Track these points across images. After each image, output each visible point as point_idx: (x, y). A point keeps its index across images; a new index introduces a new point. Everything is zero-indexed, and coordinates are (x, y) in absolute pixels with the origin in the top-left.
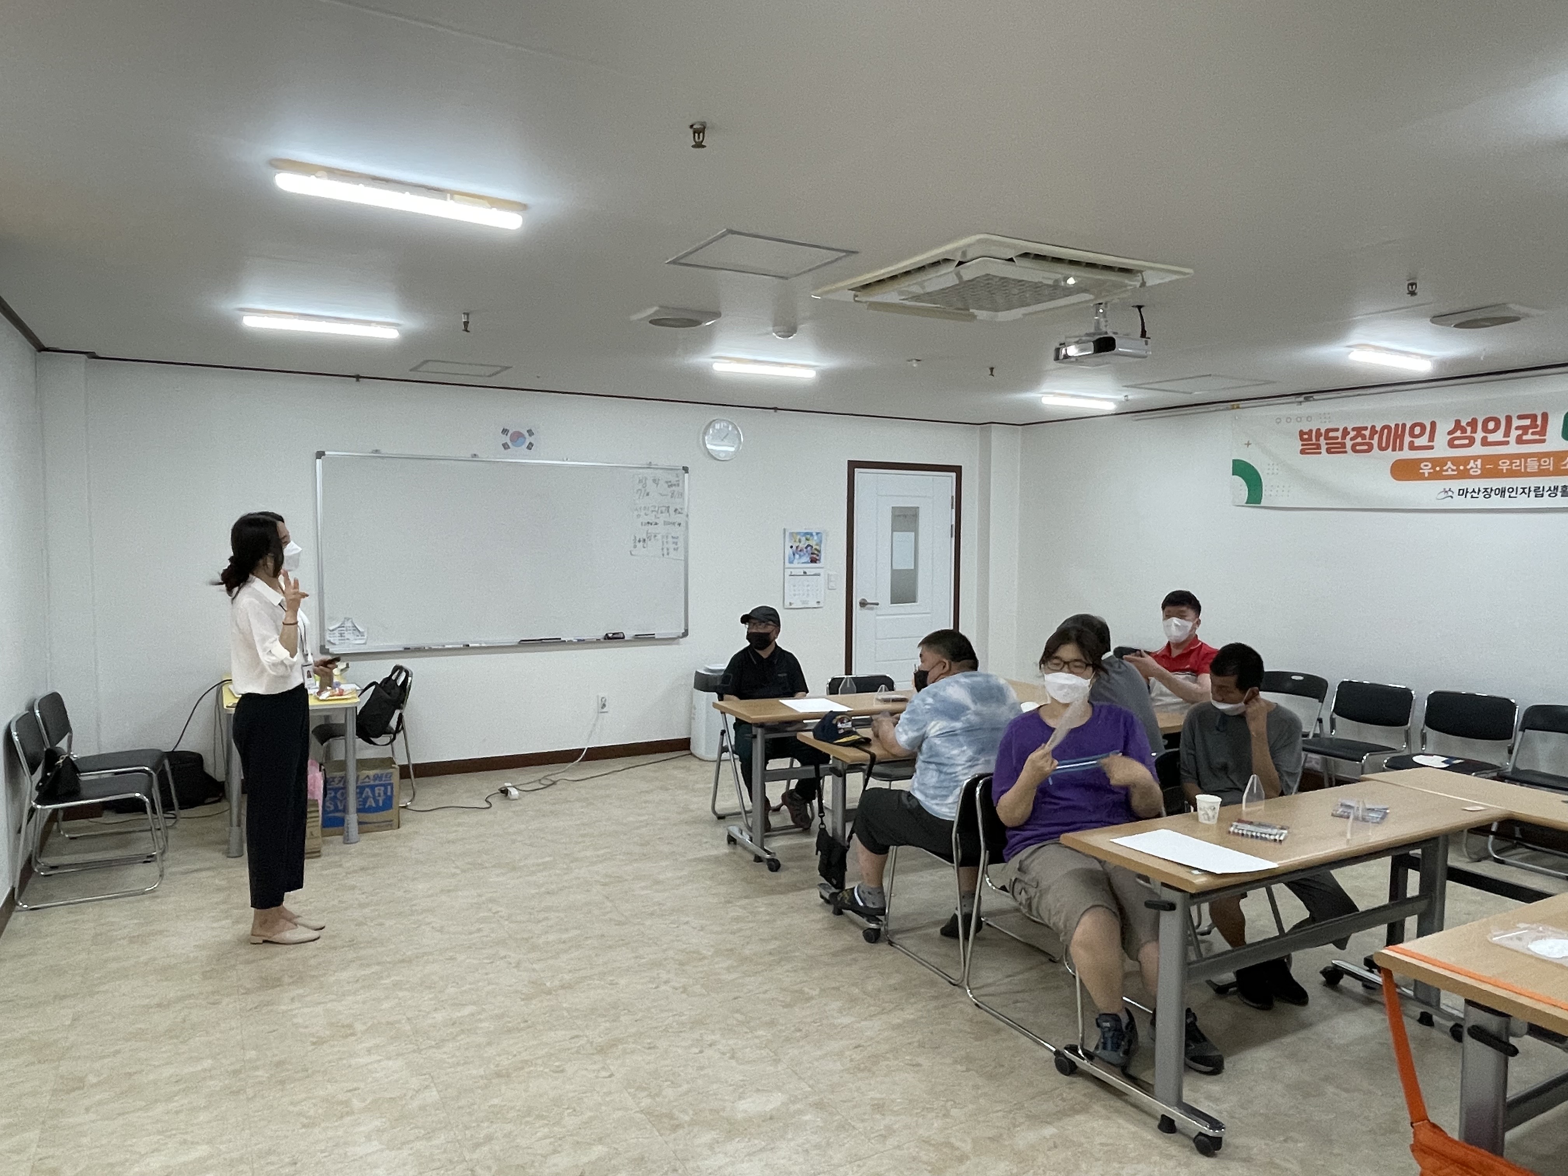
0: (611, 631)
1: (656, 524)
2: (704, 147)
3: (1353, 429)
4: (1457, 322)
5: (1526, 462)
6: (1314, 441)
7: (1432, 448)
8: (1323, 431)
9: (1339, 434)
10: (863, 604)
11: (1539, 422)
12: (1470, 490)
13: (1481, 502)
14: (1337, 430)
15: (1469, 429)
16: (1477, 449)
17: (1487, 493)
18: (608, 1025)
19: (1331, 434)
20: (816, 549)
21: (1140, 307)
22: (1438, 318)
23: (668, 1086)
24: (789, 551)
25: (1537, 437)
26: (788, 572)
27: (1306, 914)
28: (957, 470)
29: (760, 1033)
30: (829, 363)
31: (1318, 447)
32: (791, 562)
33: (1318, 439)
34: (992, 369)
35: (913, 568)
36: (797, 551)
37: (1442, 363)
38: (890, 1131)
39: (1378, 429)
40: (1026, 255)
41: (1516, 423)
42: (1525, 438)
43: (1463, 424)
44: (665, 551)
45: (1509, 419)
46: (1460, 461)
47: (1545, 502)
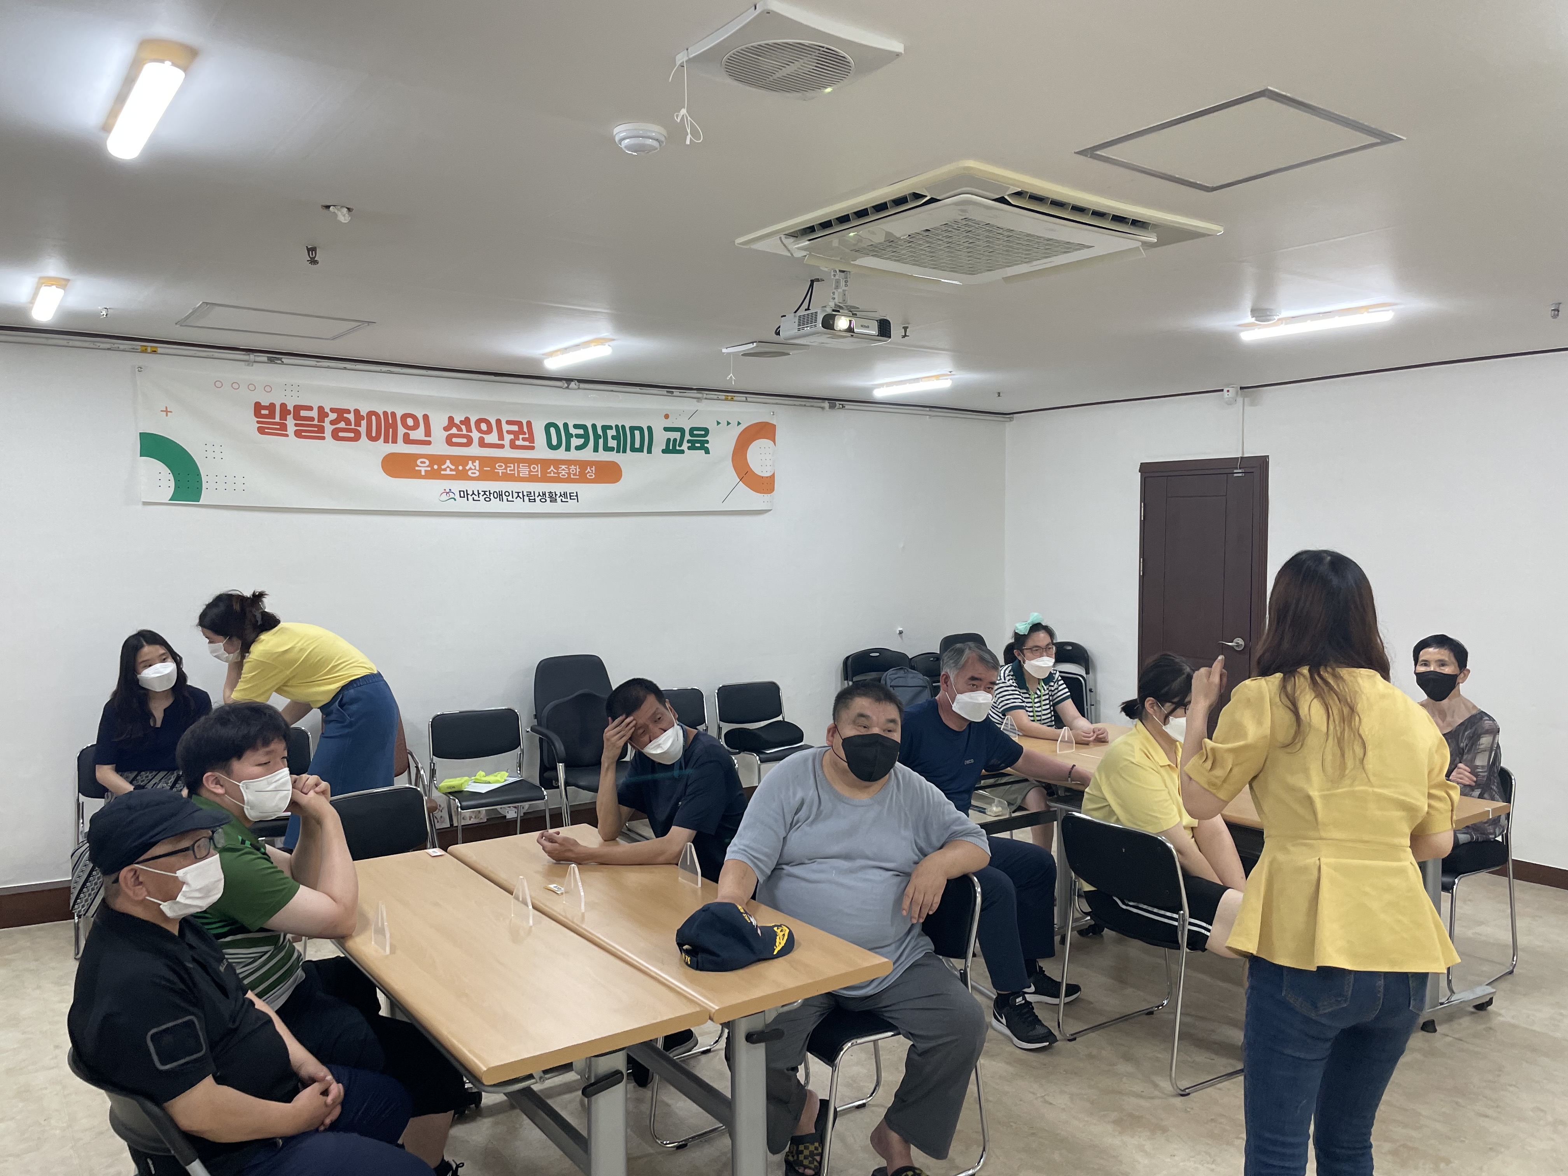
3: (333, 410)
5: (518, 467)
6: (277, 419)
7: (429, 443)
8: (290, 407)
9: (314, 414)
11: (525, 430)
12: (470, 493)
13: (482, 506)
14: (310, 408)
15: (463, 427)
16: (474, 450)
19: (303, 413)
25: (527, 443)
31: (284, 427)
33: (282, 418)
39: (364, 413)
41: (505, 427)
42: (517, 443)
43: (457, 421)
46: (458, 461)
47: (538, 507)
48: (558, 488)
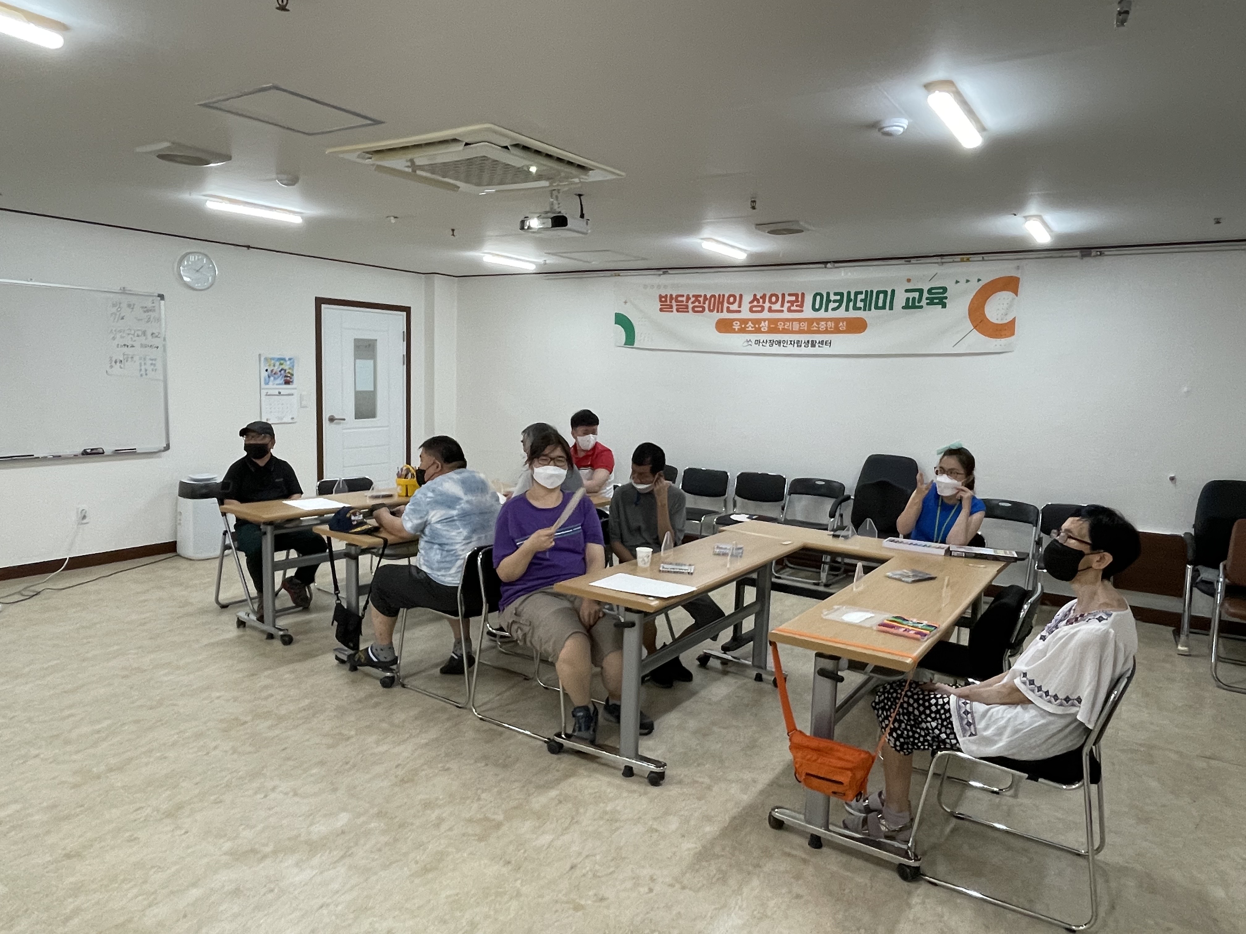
0: (89, 447)
1: (133, 346)
2: (288, 10)
3: (693, 296)
4: (772, 229)
5: (792, 324)
6: (668, 303)
7: (740, 311)
8: (674, 296)
9: (684, 299)
10: (332, 419)
11: (800, 299)
12: (761, 341)
13: (767, 349)
14: (683, 296)
15: (761, 300)
16: (766, 315)
17: (772, 343)
18: (168, 792)
19: (680, 299)
20: (289, 373)
21: (580, 195)
22: (759, 226)
23: (244, 829)
24: (264, 374)
25: (798, 308)
26: (264, 392)
27: (692, 621)
28: (407, 310)
29: (314, 771)
30: (314, 211)
31: (671, 307)
32: (267, 383)
33: (671, 302)
34: (453, 230)
35: (372, 389)
36: (272, 374)
37: (751, 256)
38: (441, 820)
39: (708, 297)
40: (516, 146)
41: (788, 298)
42: (792, 308)
43: (758, 297)
44: (143, 372)
45: (783, 295)
46: (757, 322)
47: (803, 350)
48: (818, 338)
